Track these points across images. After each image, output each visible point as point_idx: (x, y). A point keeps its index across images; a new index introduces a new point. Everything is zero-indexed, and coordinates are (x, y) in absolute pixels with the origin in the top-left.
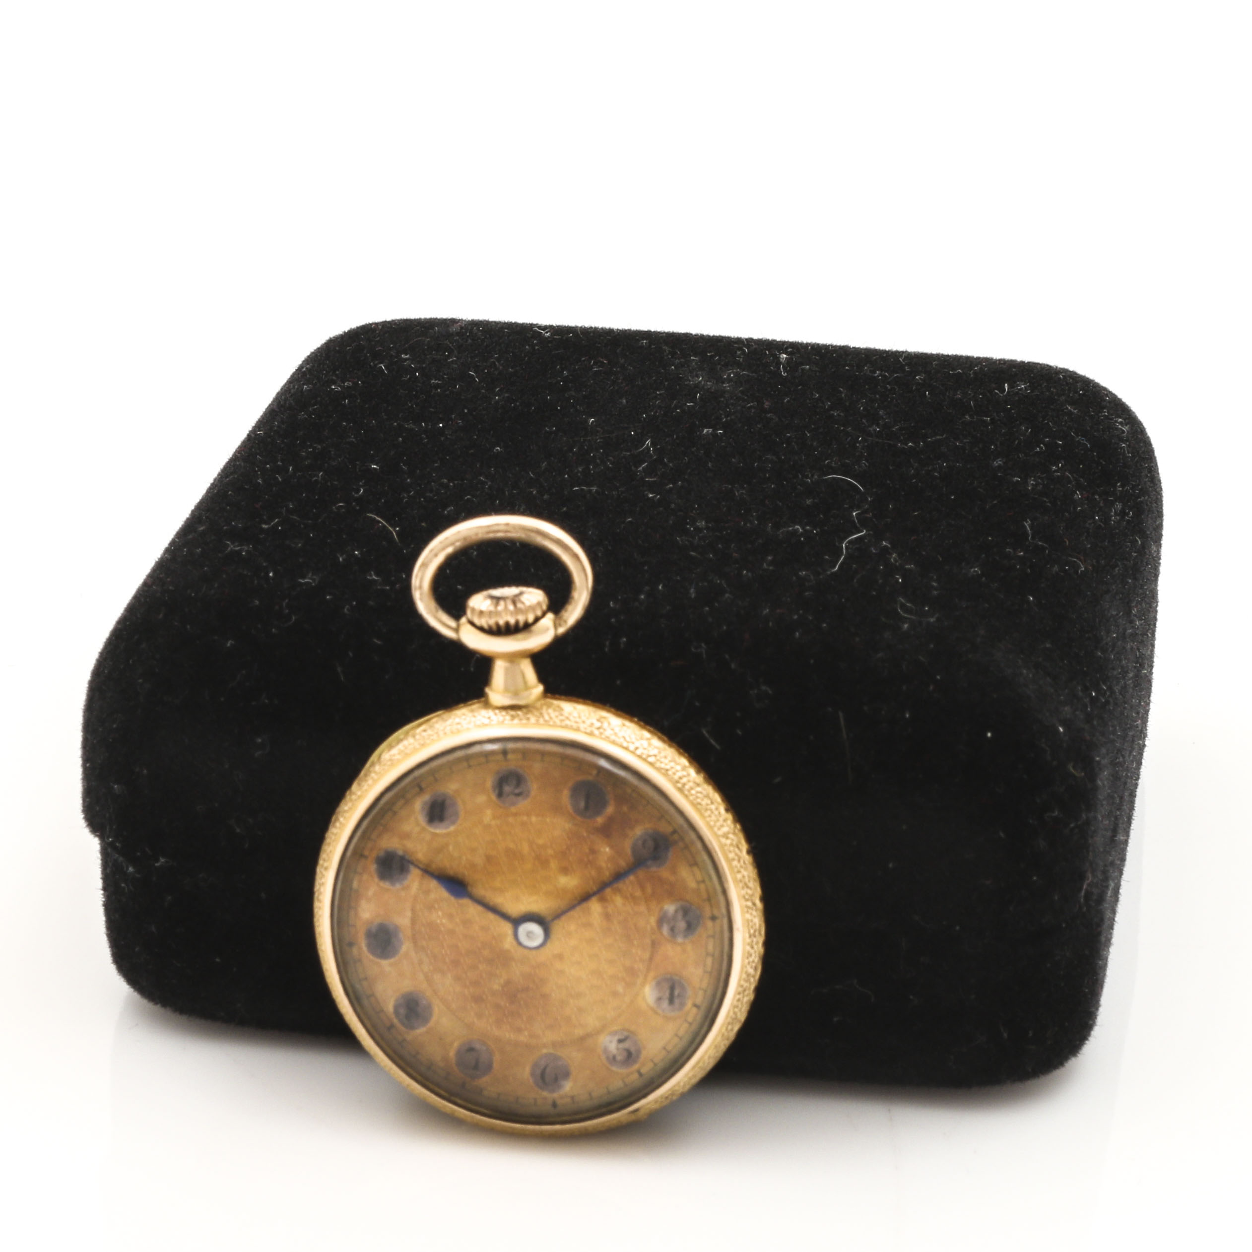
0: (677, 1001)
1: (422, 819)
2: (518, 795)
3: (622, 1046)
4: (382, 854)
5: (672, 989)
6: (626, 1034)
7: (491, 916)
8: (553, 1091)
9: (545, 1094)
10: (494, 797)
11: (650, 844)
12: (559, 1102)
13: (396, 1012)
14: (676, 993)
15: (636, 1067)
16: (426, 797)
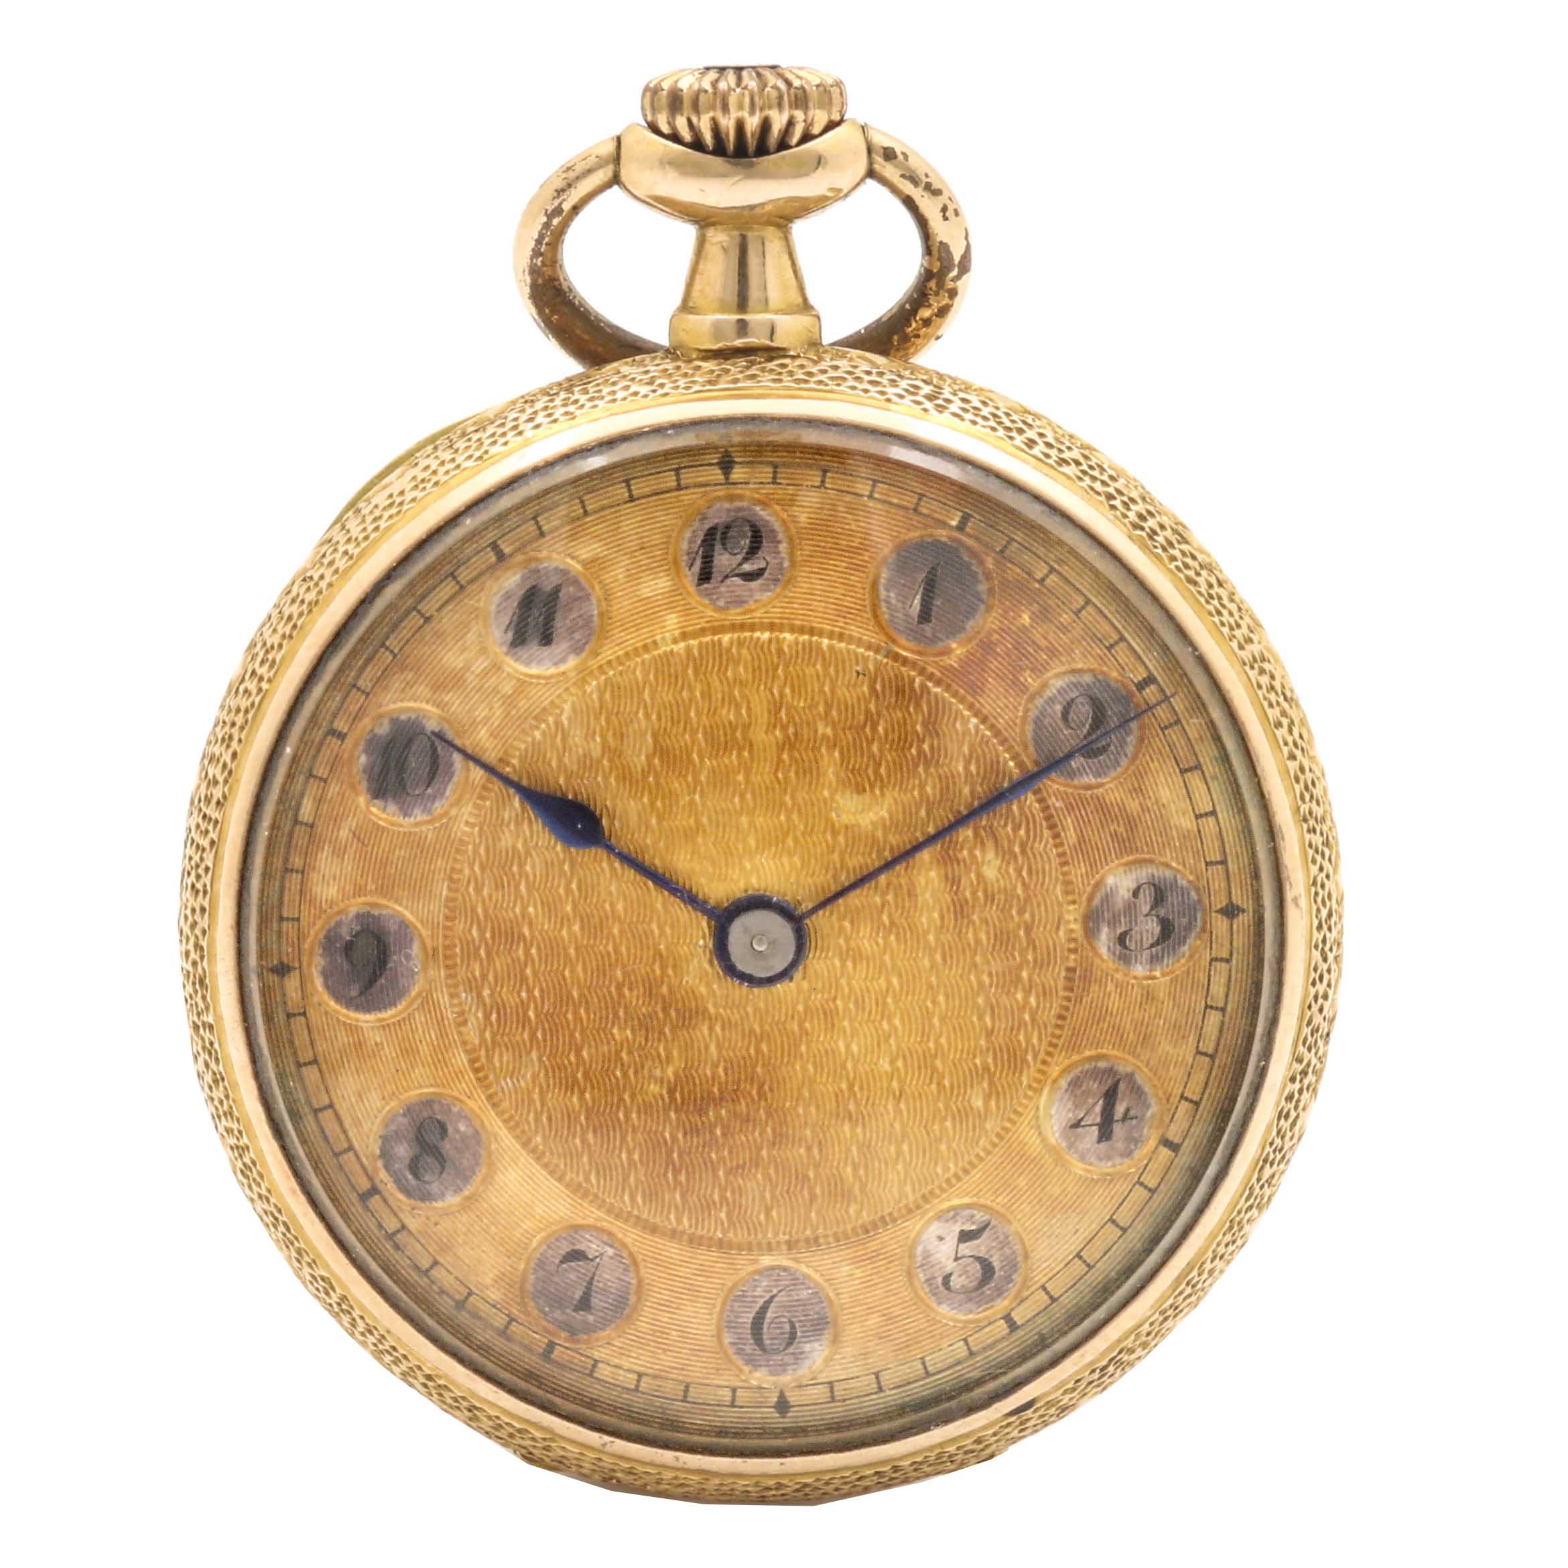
0: (1118, 1129)
1: (497, 635)
2: (749, 577)
3: (966, 1249)
4: (384, 729)
5: (1110, 1097)
6: (981, 1217)
7: (659, 899)
8: (782, 1368)
9: (759, 1377)
10: (689, 577)
11: (1084, 711)
12: (793, 1398)
13: (386, 1155)
14: (1120, 1109)
15: (1002, 1305)
16: (511, 581)
